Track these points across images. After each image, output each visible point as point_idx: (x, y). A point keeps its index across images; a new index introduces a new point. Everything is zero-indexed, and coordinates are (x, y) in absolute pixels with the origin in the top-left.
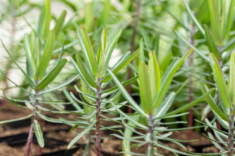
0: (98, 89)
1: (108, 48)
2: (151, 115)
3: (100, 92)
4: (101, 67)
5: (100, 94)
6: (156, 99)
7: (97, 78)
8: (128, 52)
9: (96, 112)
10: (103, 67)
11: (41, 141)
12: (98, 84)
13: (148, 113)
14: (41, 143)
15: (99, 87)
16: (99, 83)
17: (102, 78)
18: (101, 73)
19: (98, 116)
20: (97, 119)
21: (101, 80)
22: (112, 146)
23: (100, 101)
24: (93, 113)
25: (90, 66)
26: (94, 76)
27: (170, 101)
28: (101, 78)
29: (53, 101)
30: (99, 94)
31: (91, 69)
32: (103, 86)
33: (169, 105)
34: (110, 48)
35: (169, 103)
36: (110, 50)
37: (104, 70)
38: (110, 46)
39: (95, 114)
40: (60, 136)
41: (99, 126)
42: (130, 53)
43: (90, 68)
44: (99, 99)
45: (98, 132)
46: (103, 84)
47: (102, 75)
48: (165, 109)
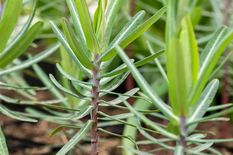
0: (96, 71)
1: (110, 7)
2: (183, 117)
3: (99, 75)
4: (100, 37)
5: (99, 80)
6: (193, 93)
7: (93, 55)
8: (141, 12)
9: (91, 108)
10: (103, 36)
11: (3, 151)
12: (94, 64)
13: (179, 114)
14: (3, 153)
15: (96, 69)
16: (97, 61)
17: (102, 54)
18: (100, 46)
19: (95, 113)
20: (94, 119)
21: (100, 58)
22: (106, 150)
23: (99, 90)
24: (87, 109)
25: (82, 35)
26: (89, 51)
27: (211, 93)
28: (100, 55)
29: (21, 87)
30: (96, 79)
31: (84, 40)
32: (103, 66)
33: (209, 100)
34: (113, 6)
35: (210, 96)
36: (113, 10)
37: (104, 41)
38: (114, 2)
39: (91, 110)
40: (23, 131)
41: (96, 130)
42: (144, 13)
43: (82, 38)
44: (97, 87)
45: (95, 138)
46: (102, 63)
47: (101, 49)
48: (203, 106)
